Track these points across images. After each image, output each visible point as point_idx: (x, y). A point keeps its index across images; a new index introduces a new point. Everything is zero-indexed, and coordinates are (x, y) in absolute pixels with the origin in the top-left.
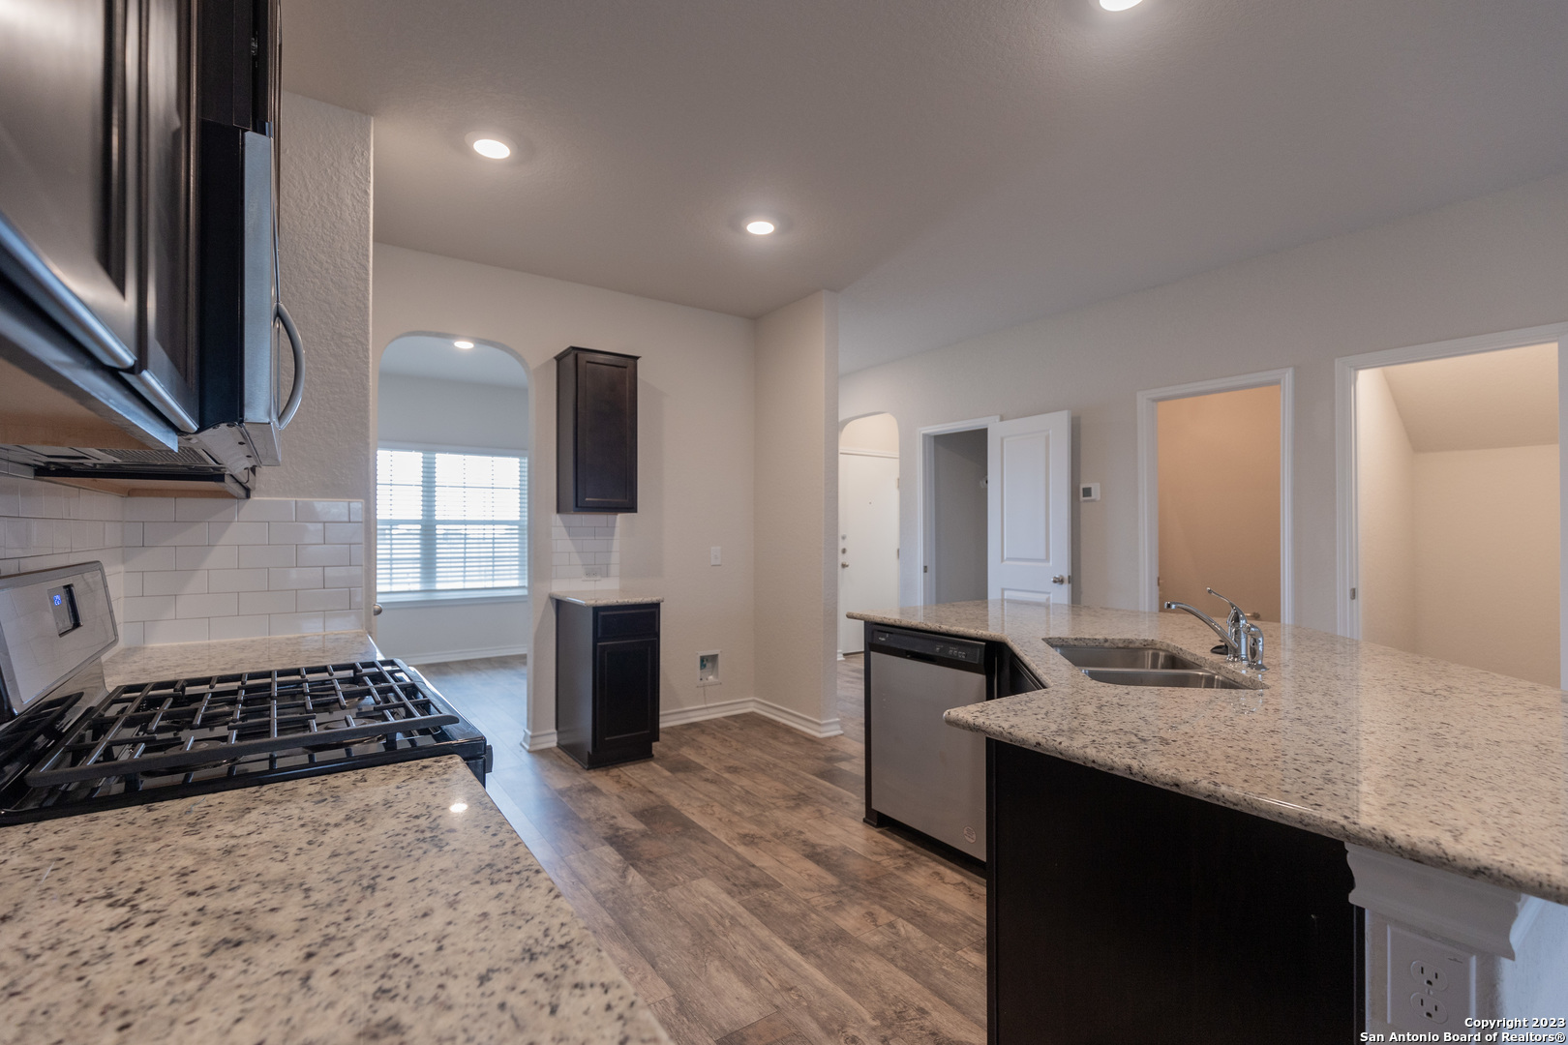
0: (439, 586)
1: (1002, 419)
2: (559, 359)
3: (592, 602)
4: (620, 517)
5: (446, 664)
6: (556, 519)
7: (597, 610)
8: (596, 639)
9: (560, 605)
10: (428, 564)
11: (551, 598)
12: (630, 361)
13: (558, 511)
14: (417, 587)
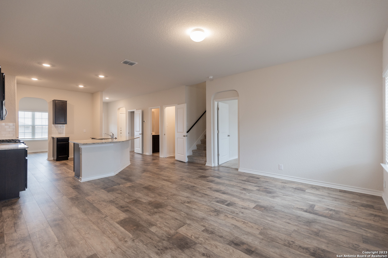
0: (36, 137)
1: (136, 110)
2: (53, 101)
3: (56, 137)
4: (65, 125)
5: (37, 152)
6: (53, 125)
7: (57, 138)
8: (57, 142)
9: (53, 138)
10: (33, 133)
11: (52, 137)
12: (66, 102)
13: (53, 124)
14: (31, 138)
